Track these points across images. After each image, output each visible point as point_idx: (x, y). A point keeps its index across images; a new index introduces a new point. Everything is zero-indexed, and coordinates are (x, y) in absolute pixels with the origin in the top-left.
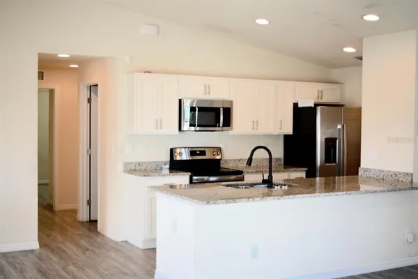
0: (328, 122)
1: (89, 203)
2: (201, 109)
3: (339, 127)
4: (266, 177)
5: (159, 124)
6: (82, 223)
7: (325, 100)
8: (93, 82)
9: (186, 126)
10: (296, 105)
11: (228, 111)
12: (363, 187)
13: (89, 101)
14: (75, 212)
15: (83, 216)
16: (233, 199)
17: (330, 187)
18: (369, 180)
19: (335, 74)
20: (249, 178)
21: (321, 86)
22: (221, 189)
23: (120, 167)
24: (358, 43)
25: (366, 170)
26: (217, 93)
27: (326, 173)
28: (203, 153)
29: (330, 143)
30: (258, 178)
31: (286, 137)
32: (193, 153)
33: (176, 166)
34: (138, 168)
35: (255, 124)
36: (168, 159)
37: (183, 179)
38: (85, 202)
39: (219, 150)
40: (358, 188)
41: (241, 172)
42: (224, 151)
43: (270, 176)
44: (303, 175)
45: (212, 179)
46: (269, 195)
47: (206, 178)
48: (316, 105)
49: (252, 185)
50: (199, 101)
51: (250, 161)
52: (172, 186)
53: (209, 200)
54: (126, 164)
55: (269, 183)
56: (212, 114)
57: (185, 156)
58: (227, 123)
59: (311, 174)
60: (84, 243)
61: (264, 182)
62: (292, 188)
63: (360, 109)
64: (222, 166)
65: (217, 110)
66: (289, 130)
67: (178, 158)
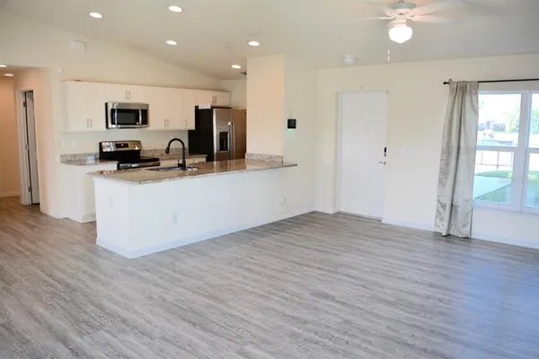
0: (222, 120)
1: (30, 190)
2: (119, 111)
3: (229, 124)
4: (181, 162)
5: (89, 122)
6: (26, 206)
7: (219, 104)
8: (29, 88)
9: (110, 125)
10: (197, 107)
11: (145, 113)
12: (248, 167)
13: (25, 104)
14: (18, 198)
15: (26, 200)
17: (224, 168)
18: (253, 162)
19: (224, 84)
20: (163, 164)
21: (214, 94)
22: (144, 172)
23: (58, 159)
24: (243, 62)
25: (250, 155)
26: (135, 97)
27: (221, 158)
28: (126, 145)
29: (223, 136)
30: (174, 163)
31: (190, 132)
32: (118, 145)
33: (104, 157)
34: (73, 159)
35: (166, 121)
36: (97, 151)
37: (112, 166)
38: (27, 190)
39: (138, 143)
40: (244, 168)
41: (158, 160)
42: (142, 143)
43: (184, 161)
44: (204, 160)
45: (134, 165)
46: (184, 175)
47: (129, 165)
48: (212, 108)
49: (170, 168)
50: (119, 104)
51: (168, 150)
52: (102, 172)
54: (62, 156)
55: (182, 166)
56: (132, 115)
57: (111, 148)
58: (145, 122)
59: (210, 159)
60: (30, 222)
61: (179, 165)
62: (200, 170)
63: (244, 112)
64: (142, 155)
65: (136, 112)
66: (192, 127)
67: (104, 150)
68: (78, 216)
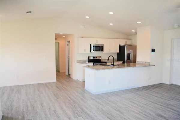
0: (128, 49)
1: (68, 70)
2: (96, 47)
3: (131, 51)
4: (112, 64)
5: (85, 50)
6: (67, 75)
7: (127, 44)
8: (68, 40)
9: (92, 51)
10: (120, 45)
11: (103, 47)
12: (137, 66)
13: (68, 45)
14: (65, 72)
15: (67, 73)
16: (104, 69)
17: (129, 66)
18: (139, 64)
19: (130, 37)
20: (108, 64)
21: (126, 40)
22: (101, 67)
24: (136, 29)
25: (138, 61)
26: (100, 42)
27: (128, 62)
28: (96, 58)
29: (129, 55)
30: (110, 64)
32: (94, 58)
33: (90, 61)
34: (80, 61)
35: (109, 50)
36: (88, 59)
37: (91, 64)
38: (67, 70)
39: (100, 57)
40: (136, 66)
41: (106, 62)
42: (102, 57)
43: (113, 63)
44: (122, 63)
45: (99, 64)
46: (113, 68)
47: (97, 64)
48: (125, 45)
49: (109, 65)
50: (95, 44)
51: (108, 59)
52: (89, 66)
53: (98, 69)
54: (77, 61)
55: (113, 65)
56: (99, 48)
57: (92, 58)
58: (103, 50)
59: (124, 63)
60: (67, 80)
61: (112, 65)
62: (119, 66)
63: (136, 46)
64: (101, 61)
65: (100, 47)
66: (118, 52)
67: (90, 59)
68: (81, 79)
